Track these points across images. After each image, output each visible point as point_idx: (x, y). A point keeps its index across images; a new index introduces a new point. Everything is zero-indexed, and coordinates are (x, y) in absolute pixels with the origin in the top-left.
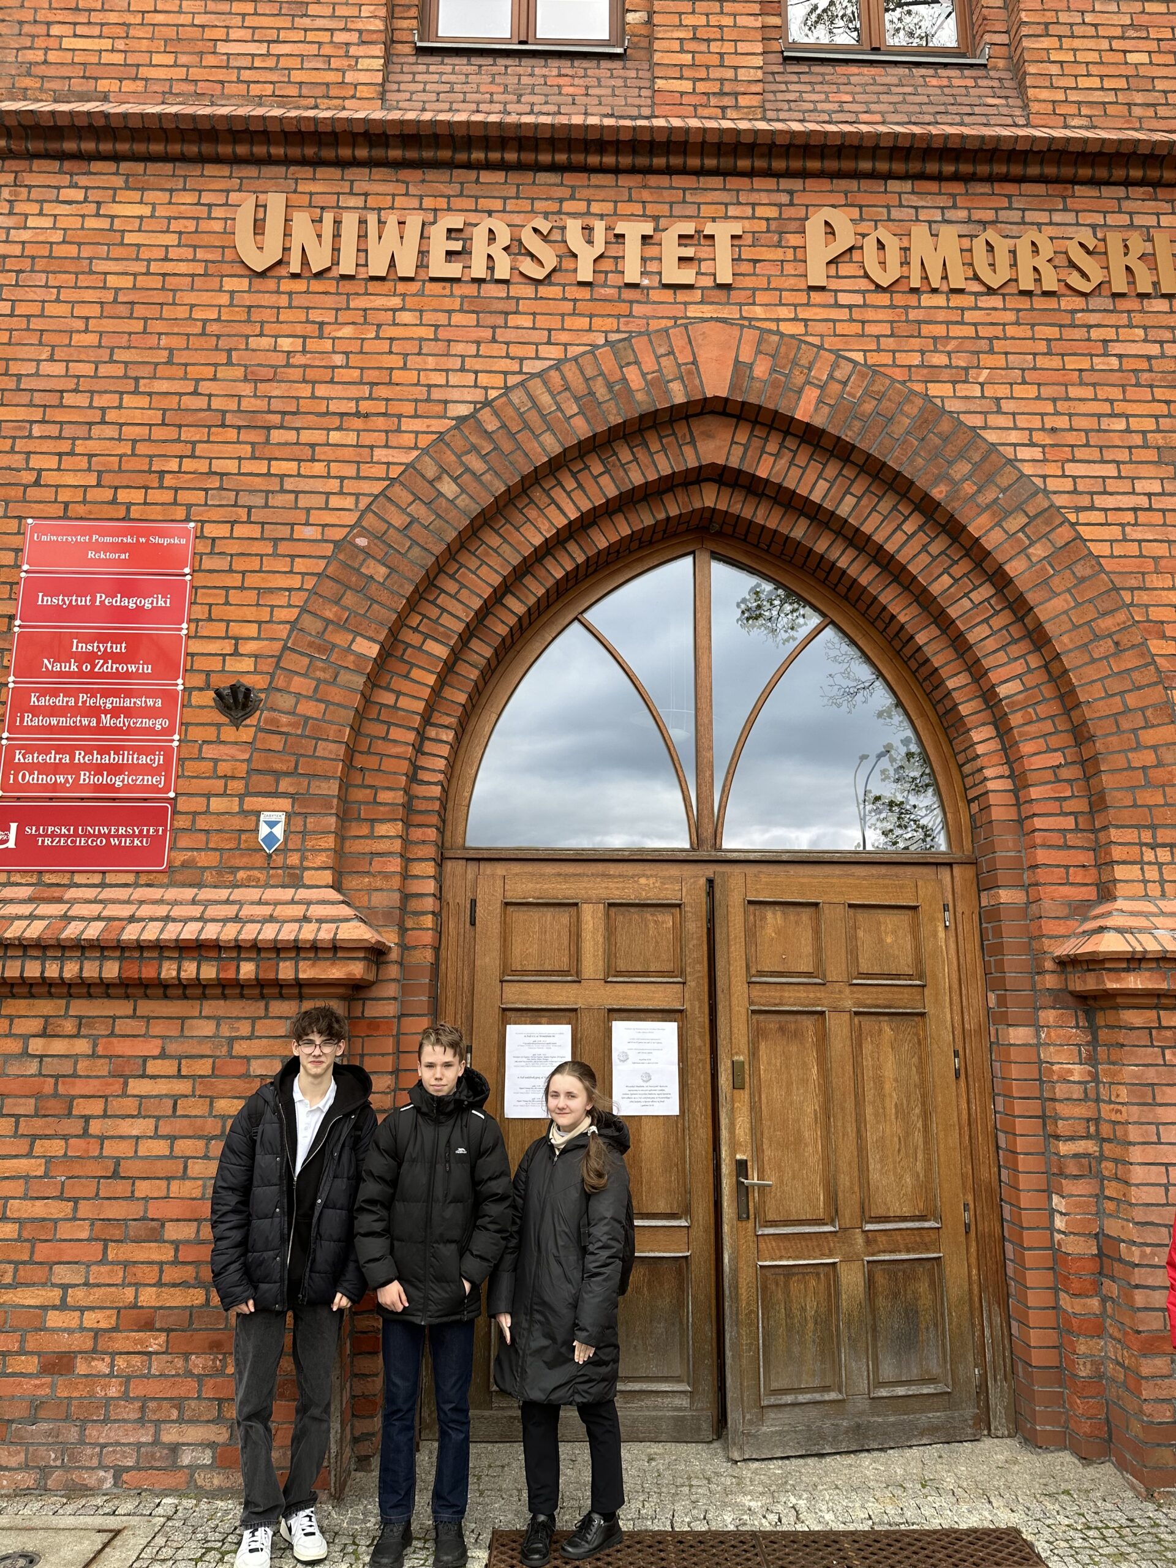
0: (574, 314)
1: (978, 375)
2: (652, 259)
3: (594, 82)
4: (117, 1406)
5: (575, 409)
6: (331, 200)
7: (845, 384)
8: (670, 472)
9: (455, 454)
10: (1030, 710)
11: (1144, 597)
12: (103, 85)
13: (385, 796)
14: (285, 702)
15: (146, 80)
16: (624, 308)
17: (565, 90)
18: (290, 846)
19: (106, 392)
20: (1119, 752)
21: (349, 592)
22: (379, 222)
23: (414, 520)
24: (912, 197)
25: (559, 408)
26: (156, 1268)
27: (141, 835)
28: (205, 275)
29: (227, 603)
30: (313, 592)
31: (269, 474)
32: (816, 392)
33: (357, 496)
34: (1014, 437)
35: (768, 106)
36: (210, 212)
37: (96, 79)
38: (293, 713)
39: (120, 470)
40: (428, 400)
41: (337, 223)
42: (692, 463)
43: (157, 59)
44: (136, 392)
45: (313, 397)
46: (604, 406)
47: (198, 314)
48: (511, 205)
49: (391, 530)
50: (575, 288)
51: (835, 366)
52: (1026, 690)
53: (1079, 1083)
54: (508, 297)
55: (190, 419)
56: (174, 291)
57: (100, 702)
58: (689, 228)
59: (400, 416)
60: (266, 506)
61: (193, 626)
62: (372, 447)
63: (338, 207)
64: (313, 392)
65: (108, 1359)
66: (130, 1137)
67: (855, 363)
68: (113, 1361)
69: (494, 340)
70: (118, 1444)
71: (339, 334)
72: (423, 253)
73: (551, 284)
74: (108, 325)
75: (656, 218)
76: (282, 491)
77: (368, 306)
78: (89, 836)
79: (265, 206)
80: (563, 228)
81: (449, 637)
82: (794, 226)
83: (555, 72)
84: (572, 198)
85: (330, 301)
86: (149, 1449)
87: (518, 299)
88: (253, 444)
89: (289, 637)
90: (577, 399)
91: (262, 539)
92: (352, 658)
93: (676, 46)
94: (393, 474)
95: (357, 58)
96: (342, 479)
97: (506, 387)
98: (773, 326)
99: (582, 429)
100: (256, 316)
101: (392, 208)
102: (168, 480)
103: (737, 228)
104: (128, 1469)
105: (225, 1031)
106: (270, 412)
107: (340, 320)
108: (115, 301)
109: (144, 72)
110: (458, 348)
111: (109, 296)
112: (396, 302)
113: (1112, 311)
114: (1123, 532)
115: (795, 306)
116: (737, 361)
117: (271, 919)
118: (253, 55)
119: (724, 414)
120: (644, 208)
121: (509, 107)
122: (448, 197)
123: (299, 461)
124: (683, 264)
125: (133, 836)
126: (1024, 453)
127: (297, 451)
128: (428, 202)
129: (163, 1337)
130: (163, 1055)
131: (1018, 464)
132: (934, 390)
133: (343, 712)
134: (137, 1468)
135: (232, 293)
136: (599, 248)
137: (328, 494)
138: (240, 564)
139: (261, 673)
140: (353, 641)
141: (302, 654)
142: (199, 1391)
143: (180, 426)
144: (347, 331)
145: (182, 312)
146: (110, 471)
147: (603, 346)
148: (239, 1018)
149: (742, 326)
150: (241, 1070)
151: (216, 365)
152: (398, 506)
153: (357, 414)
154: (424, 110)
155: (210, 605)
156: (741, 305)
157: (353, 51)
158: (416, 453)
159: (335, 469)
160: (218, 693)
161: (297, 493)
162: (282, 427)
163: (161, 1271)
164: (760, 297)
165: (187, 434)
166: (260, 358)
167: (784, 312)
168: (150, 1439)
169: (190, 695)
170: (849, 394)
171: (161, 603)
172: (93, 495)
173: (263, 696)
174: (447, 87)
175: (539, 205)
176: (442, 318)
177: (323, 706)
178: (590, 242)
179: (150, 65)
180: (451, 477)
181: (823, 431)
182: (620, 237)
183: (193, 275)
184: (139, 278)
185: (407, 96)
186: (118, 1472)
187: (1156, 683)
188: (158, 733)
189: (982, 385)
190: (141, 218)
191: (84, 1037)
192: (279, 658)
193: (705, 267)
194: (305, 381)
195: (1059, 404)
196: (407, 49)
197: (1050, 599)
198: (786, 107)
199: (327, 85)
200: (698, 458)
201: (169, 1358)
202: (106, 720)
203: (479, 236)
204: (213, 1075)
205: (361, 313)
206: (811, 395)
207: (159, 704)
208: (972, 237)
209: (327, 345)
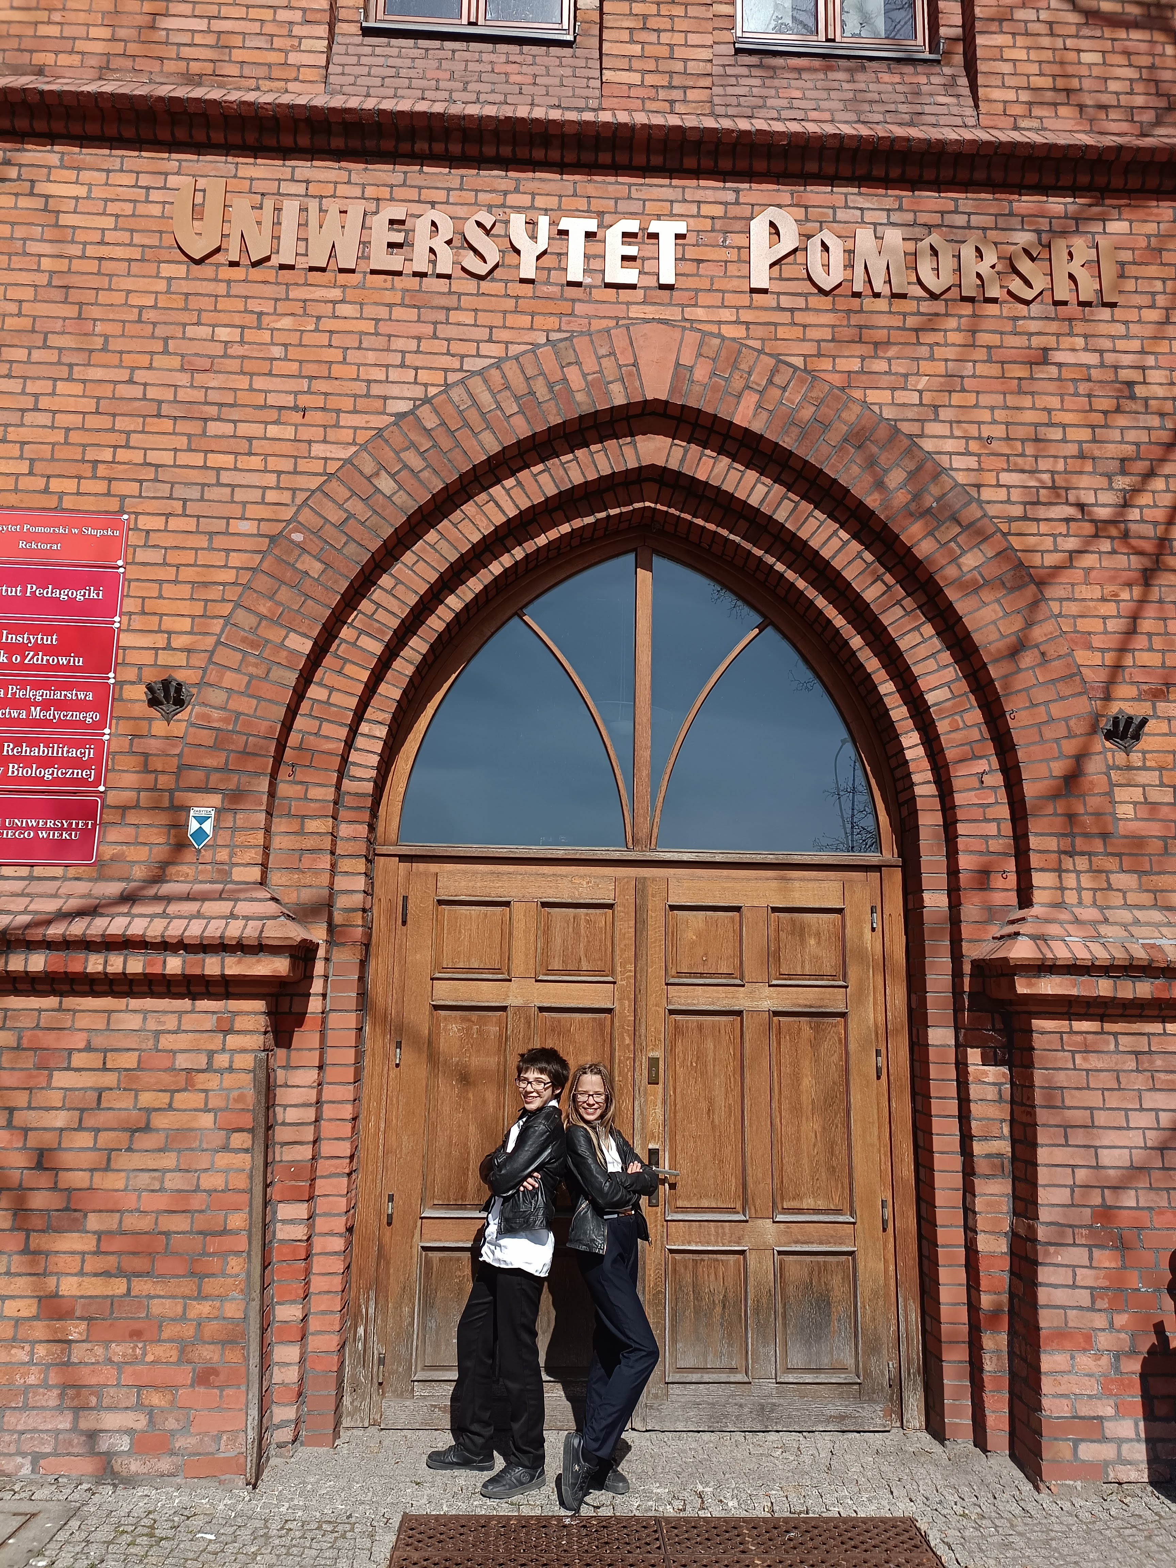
0: (516, 311)
1: (918, 382)
2: (595, 256)
3: (542, 71)
4: (35, 1394)
5: (516, 409)
6: (272, 187)
7: (784, 389)
8: (609, 472)
9: (394, 450)
10: (957, 718)
11: (1072, 608)
12: (39, 58)
13: (315, 793)
14: (217, 697)
15: (83, 53)
16: (566, 307)
17: (513, 78)
18: (220, 842)
19: (39, 378)
20: (1041, 761)
21: (283, 588)
22: (321, 210)
23: (350, 516)
24: (858, 198)
25: (499, 407)
26: (78, 1258)
27: (69, 829)
28: (142, 260)
29: (161, 597)
30: (247, 587)
31: (205, 467)
32: (755, 397)
33: (294, 490)
34: (950, 445)
35: (717, 100)
36: (147, 195)
37: (31, 51)
38: (224, 709)
39: (53, 459)
40: (368, 396)
41: (278, 210)
42: (632, 464)
43: (94, 32)
44: (70, 379)
45: (251, 389)
46: (545, 406)
47: (134, 300)
48: (454, 196)
49: (328, 526)
50: (518, 285)
51: (774, 371)
52: (954, 697)
53: (994, 1084)
54: (450, 293)
55: (125, 408)
56: (111, 276)
57: (30, 694)
58: (632, 226)
59: (338, 411)
60: (202, 499)
61: (125, 619)
62: (310, 442)
63: (279, 194)
64: (251, 385)
65: (27, 1348)
66: (55, 1129)
67: (795, 368)
68: (33, 1349)
69: (435, 336)
70: (34, 1430)
71: (278, 325)
72: (365, 244)
73: (494, 280)
74: (42, 309)
75: (600, 214)
76: (219, 484)
77: (308, 297)
78: (18, 828)
79: (204, 191)
80: (507, 222)
81: (384, 633)
82: (738, 225)
83: (503, 58)
84: (517, 190)
85: (269, 291)
86: (67, 1436)
87: (460, 295)
88: (189, 436)
89: (222, 631)
90: (517, 398)
91: (197, 532)
92: (285, 653)
93: (625, 36)
94: (331, 469)
95: (301, 38)
96: (279, 473)
97: (446, 385)
98: (714, 329)
99: (522, 429)
100: (193, 303)
101: (334, 196)
102: (102, 470)
103: (681, 227)
104: (46, 1456)
105: (152, 1025)
106: (206, 403)
107: (279, 311)
108: (49, 284)
109: (80, 45)
110: (399, 344)
111: (43, 279)
112: (336, 294)
113: (1053, 319)
114: (1055, 542)
115: (737, 308)
116: (678, 364)
117: (199, 915)
118: (193, 32)
119: (665, 415)
120: (589, 203)
121: (455, 96)
122: (392, 186)
123: (237, 454)
124: (626, 263)
125: (62, 829)
126: (959, 462)
127: (233, 444)
128: (370, 192)
129: (83, 1326)
130: (89, 1048)
131: (952, 473)
132: (873, 396)
133: (275, 708)
134: (55, 1454)
135: (169, 279)
136: (543, 243)
137: (265, 488)
138: (174, 557)
139: (194, 667)
140: (286, 636)
141: (235, 649)
142: (119, 1379)
143: (114, 415)
144: (286, 322)
145: (118, 298)
146: (42, 460)
147: (545, 345)
148: (165, 1012)
149: (684, 328)
150: (167, 1064)
151: (152, 353)
152: (334, 501)
153: (295, 408)
154: (368, 95)
155: (143, 598)
156: (683, 306)
157: (297, 30)
158: (354, 449)
159: (273, 463)
160: (150, 688)
161: (233, 487)
162: (219, 419)
163: (83, 1261)
164: (702, 299)
165: (122, 423)
166: (196, 348)
167: (727, 315)
168: (68, 1426)
169: (121, 689)
170: (788, 400)
171: (93, 595)
172: (26, 483)
173: (194, 691)
174: (392, 72)
175: (483, 197)
176: (383, 312)
177: (255, 702)
178: (534, 237)
179: (88, 38)
180: (388, 473)
181: (762, 436)
182: (565, 233)
183: (129, 260)
184: (74, 261)
185: (351, 79)
186: (36, 1459)
187: (1081, 694)
188: (89, 726)
189: (920, 392)
190: (77, 198)
191: (9, 1029)
192: (212, 652)
193: (649, 266)
194: (242, 373)
195: (997, 412)
196: (355, 29)
197: (979, 609)
198: (735, 103)
199: (269, 65)
200: (639, 459)
201: (88, 1346)
202: (36, 712)
203: (422, 227)
204: (139, 1068)
205: (302, 304)
206: (750, 400)
207: (90, 697)
208: (917, 240)
209: (266, 336)
